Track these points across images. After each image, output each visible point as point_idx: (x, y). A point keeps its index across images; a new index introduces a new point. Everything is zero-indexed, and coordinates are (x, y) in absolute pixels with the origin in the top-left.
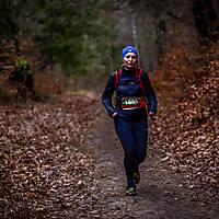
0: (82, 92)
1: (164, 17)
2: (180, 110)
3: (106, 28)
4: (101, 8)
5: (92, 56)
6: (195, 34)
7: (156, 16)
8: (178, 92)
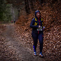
0: (3, 24)
1: (19, 9)
2: (23, 28)
3: (8, 11)
4: (7, 7)
5: (5, 17)
6: (26, 12)
7: (18, 9)
8: (22, 24)
